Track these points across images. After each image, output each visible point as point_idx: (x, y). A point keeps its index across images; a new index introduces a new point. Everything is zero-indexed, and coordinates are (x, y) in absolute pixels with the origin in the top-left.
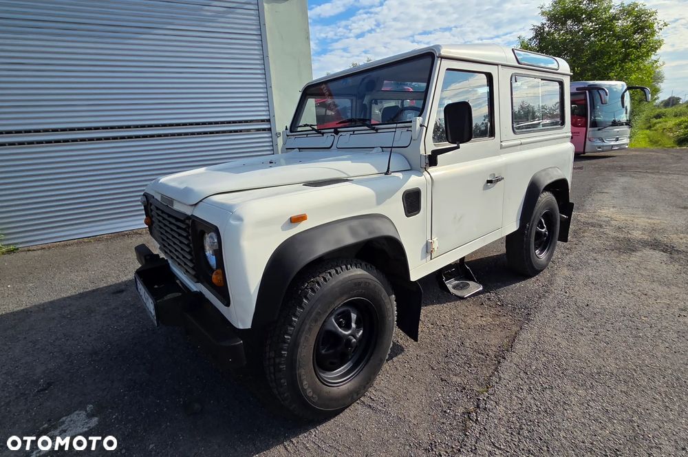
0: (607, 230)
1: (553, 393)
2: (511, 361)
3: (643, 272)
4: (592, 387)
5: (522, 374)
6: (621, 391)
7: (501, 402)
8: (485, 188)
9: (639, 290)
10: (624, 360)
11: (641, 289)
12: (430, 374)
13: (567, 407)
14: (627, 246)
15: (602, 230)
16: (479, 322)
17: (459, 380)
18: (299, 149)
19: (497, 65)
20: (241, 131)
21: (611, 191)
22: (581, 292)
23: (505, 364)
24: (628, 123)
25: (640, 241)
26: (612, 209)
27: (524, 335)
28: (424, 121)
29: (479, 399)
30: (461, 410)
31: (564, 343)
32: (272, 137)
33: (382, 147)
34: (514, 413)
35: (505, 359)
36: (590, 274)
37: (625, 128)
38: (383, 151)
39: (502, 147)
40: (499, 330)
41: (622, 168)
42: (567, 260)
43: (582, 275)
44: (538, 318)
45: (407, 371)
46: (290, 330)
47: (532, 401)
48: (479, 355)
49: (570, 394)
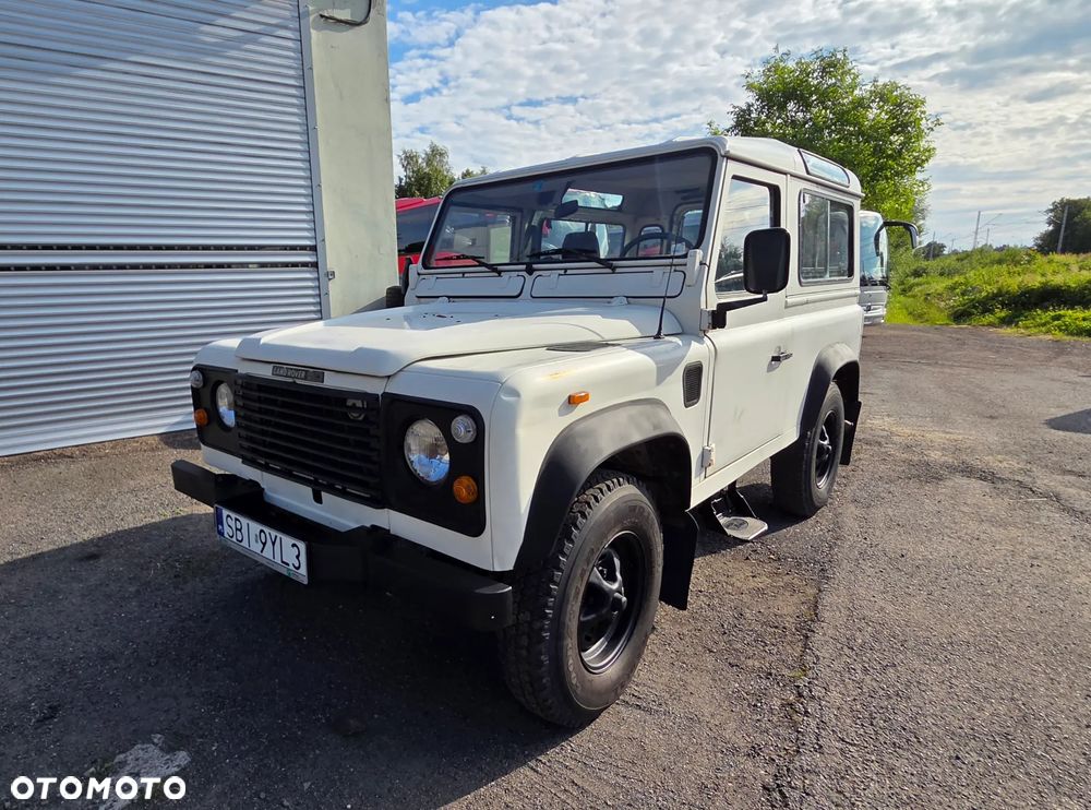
0: (891, 449)
1: (897, 671)
2: (824, 634)
3: (965, 509)
4: (948, 661)
5: (846, 649)
6: (988, 664)
7: (832, 687)
8: (770, 369)
9: (966, 534)
10: (978, 625)
11: (969, 532)
12: (709, 658)
13: (923, 688)
14: (929, 474)
15: (883, 450)
16: (752, 583)
17: (756, 663)
18: (449, 297)
19: (785, 174)
20: (229, 265)
21: (877, 391)
22: (886, 537)
23: (817, 638)
24: (884, 283)
25: (944, 466)
26: (886, 419)
27: (827, 599)
28: (705, 256)
29: (798, 687)
30: (776, 703)
31: (890, 608)
32: (318, 279)
33: (627, 297)
34: (855, 700)
35: (814, 632)
36: (891, 514)
37: (881, 290)
38: (629, 303)
39: (787, 306)
40: (787, 594)
41: (881, 355)
42: (848, 493)
43: (878, 513)
44: (840, 574)
45: (673, 655)
46: (558, 576)
47: (875, 684)
48: (773, 630)
49: (922, 671)
